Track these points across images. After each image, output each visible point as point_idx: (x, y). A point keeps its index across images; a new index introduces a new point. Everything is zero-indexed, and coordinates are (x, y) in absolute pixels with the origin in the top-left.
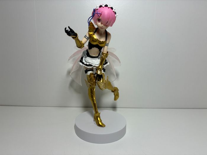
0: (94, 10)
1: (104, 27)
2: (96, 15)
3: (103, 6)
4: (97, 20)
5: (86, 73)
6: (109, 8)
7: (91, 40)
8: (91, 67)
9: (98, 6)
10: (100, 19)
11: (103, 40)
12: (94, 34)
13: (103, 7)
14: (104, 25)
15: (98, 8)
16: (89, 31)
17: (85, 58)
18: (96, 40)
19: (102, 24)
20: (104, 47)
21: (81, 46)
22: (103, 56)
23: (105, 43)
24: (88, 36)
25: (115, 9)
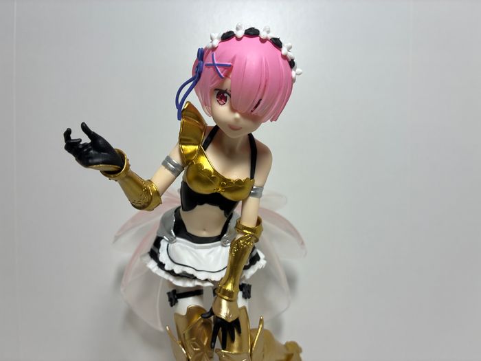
0: (201, 54)
1: (244, 123)
2: (208, 73)
3: (240, 33)
4: (211, 95)
5: (172, 306)
6: (263, 41)
7: (191, 175)
8: (189, 284)
9: (217, 35)
10: (226, 92)
11: (238, 173)
12: (201, 153)
13: (239, 39)
14: (244, 115)
15: (216, 43)
16: (183, 140)
17: (171, 241)
18: (211, 177)
19: (233, 110)
20: (244, 201)
21: (149, 203)
22: (239, 236)
23: (248, 186)
24: (177, 159)
25: (289, 44)
